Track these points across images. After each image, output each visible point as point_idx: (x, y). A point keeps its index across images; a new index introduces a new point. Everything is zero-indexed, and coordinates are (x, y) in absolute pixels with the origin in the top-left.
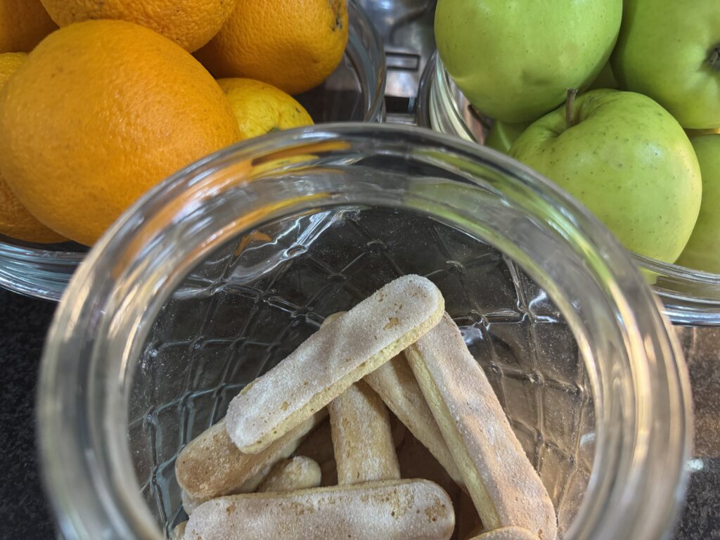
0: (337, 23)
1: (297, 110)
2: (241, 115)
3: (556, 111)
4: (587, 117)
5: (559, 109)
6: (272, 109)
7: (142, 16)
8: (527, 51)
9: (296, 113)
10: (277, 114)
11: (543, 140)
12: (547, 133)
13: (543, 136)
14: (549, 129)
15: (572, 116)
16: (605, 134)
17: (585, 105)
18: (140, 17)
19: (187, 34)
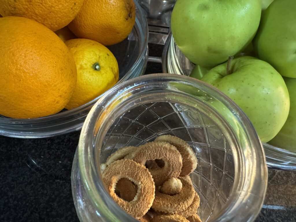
0: (129, 16)
1: (108, 55)
2: (81, 57)
3: (223, 64)
4: (236, 71)
5: (224, 64)
6: (96, 55)
7: (34, 14)
8: (211, 38)
9: (107, 56)
10: (98, 57)
11: (215, 79)
12: (217, 75)
13: (215, 77)
14: (219, 73)
15: (230, 69)
16: (243, 81)
17: (237, 64)
18: (33, 14)
19: (56, 22)
